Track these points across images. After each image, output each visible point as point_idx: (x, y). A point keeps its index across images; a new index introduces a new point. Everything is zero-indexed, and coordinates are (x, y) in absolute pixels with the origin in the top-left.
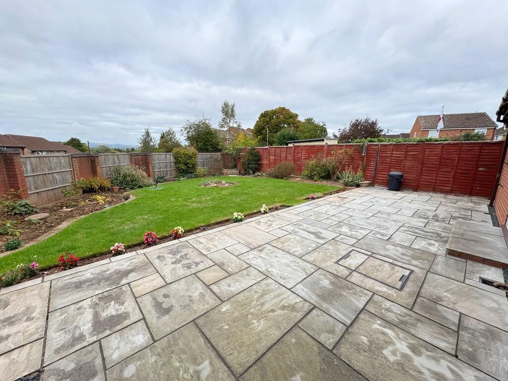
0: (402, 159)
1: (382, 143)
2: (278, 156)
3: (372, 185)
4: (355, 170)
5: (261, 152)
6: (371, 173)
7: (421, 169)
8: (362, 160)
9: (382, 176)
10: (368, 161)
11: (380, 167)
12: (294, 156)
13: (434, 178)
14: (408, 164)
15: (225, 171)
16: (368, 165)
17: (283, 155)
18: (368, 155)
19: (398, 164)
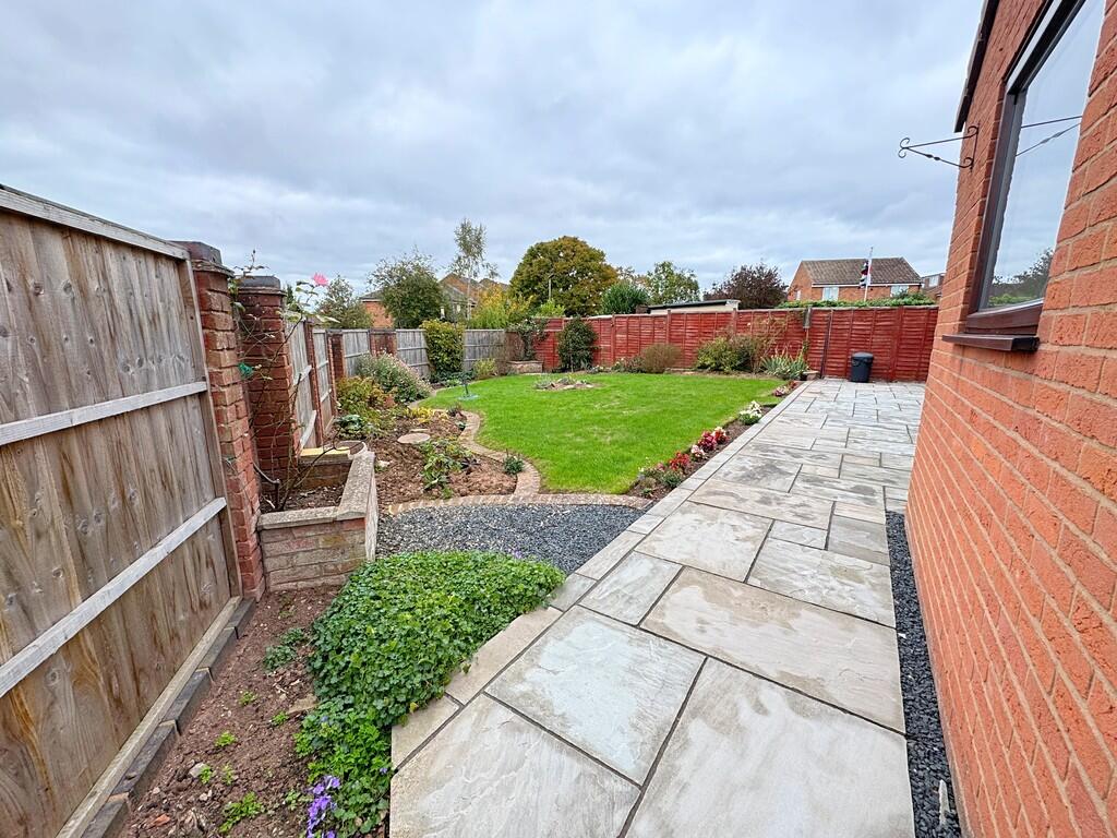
0: (868, 332)
1: (836, 308)
2: (635, 334)
3: (820, 376)
4: (794, 351)
5: (596, 326)
6: (818, 358)
7: (898, 348)
8: (803, 337)
9: (837, 362)
10: (814, 337)
11: (832, 347)
12: (670, 332)
13: (917, 360)
14: (877, 340)
15: (519, 365)
16: (812, 343)
17: (647, 331)
18: (812, 329)
19: (863, 341)
